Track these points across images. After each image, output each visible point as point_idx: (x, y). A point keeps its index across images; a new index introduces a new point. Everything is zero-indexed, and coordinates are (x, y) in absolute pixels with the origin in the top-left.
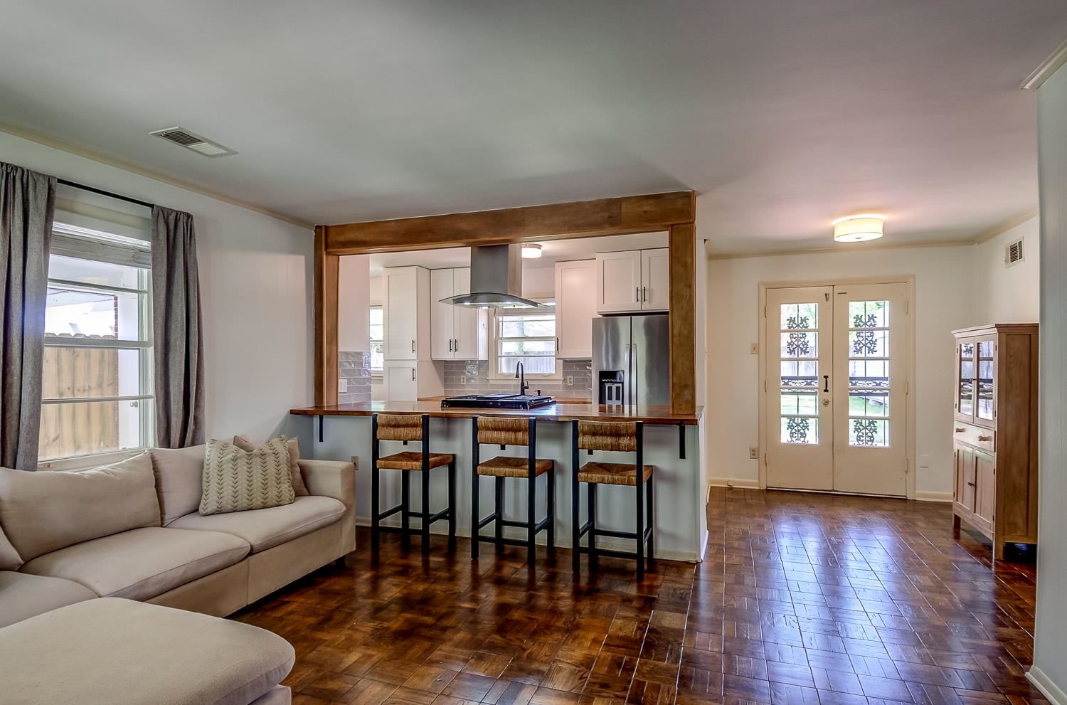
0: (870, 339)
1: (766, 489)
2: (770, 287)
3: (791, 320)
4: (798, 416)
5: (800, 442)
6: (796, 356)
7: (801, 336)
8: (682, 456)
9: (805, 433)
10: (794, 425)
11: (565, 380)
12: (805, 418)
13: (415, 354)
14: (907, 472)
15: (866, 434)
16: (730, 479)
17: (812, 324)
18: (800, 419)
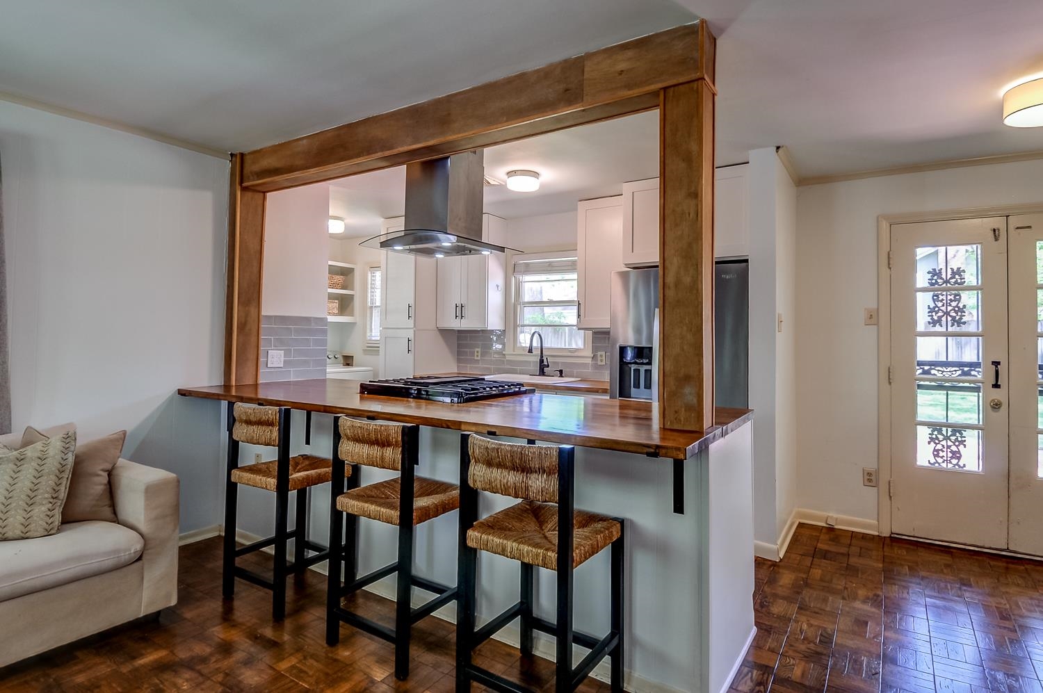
1: (890, 537)
2: (896, 221)
3: (935, 273)
4: (948, 426)
5: (950, 466)
6: (944, 329)
7: (952, 297)
8: (679, 508)
9: (959, 452)
10: (941, 437)
11: (594, 357)
12: (958, 429)
13: (412, 321)
16: (830, 515)
17: (971, 278)
18: (950, 430)
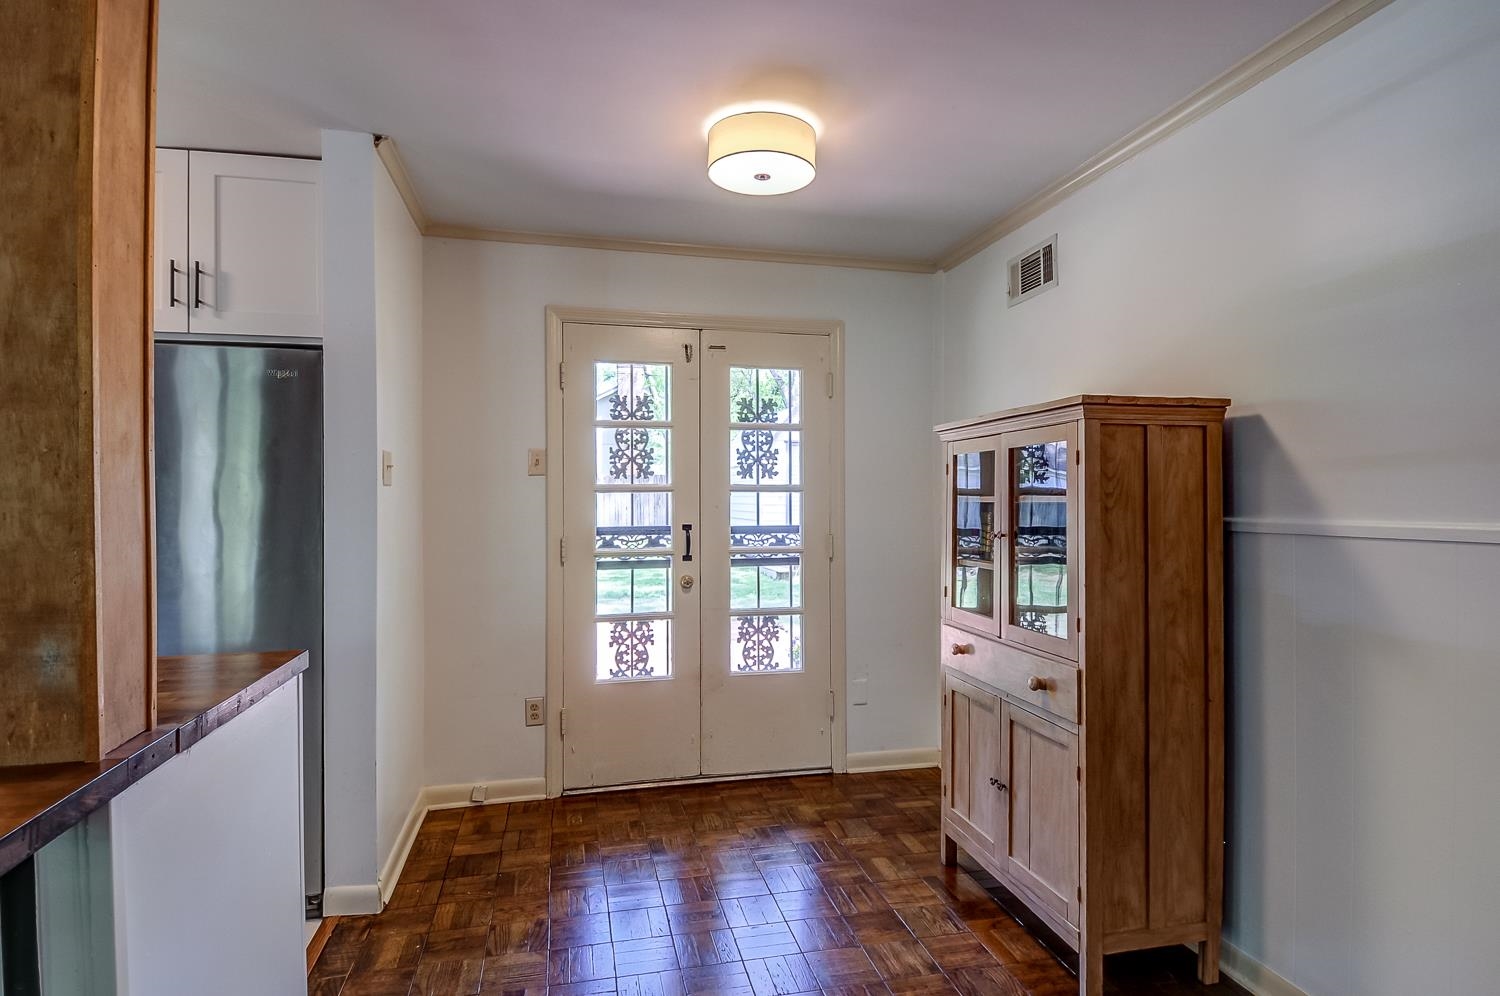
0: (765, 448)
1: (561, 798)
2: (571, 318)
3: (617, 399)
4: (632, 617)
5: (635, 673)
6: (629, 482)
7: (638, 437)
9: (645, 652)
10: (625, 634)
12: (645, 619)
14: (832, 718)
15: (760, 643)
16: (478, 784)
17: (660, 411)
18: (635, 623)
